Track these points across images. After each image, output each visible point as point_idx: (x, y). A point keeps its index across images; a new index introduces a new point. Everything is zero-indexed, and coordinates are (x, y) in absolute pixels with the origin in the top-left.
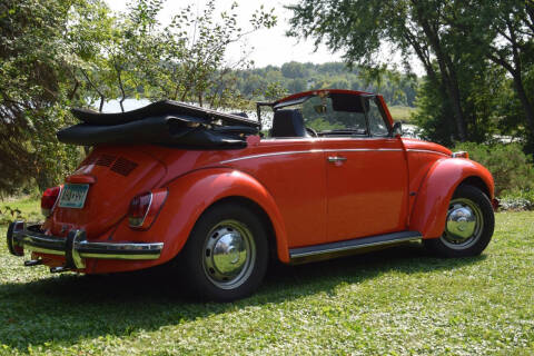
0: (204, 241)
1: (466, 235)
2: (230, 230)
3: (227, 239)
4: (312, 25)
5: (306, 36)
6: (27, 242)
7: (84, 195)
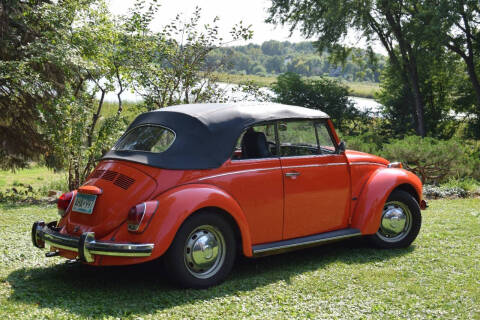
0: (185, 242)
1: (398, 230)
2: (206, 232)
3: (203, 239)
4: (288, 14)
5: (283, 22)
6: (48, 239)
7: (93, 204)
